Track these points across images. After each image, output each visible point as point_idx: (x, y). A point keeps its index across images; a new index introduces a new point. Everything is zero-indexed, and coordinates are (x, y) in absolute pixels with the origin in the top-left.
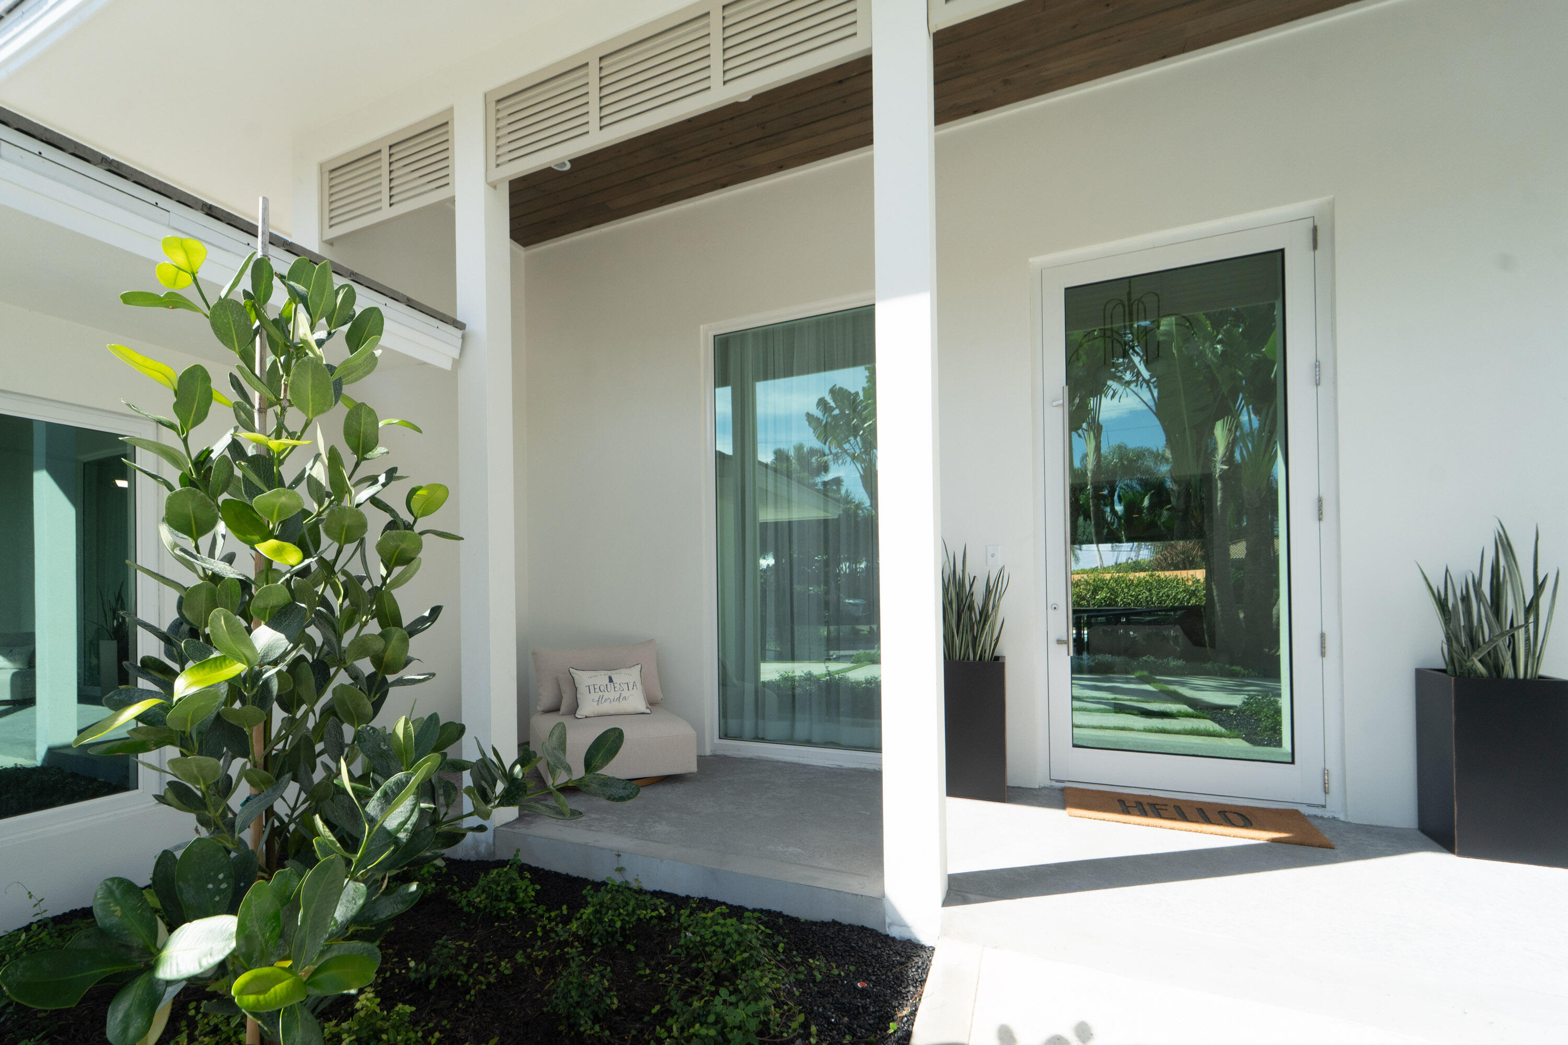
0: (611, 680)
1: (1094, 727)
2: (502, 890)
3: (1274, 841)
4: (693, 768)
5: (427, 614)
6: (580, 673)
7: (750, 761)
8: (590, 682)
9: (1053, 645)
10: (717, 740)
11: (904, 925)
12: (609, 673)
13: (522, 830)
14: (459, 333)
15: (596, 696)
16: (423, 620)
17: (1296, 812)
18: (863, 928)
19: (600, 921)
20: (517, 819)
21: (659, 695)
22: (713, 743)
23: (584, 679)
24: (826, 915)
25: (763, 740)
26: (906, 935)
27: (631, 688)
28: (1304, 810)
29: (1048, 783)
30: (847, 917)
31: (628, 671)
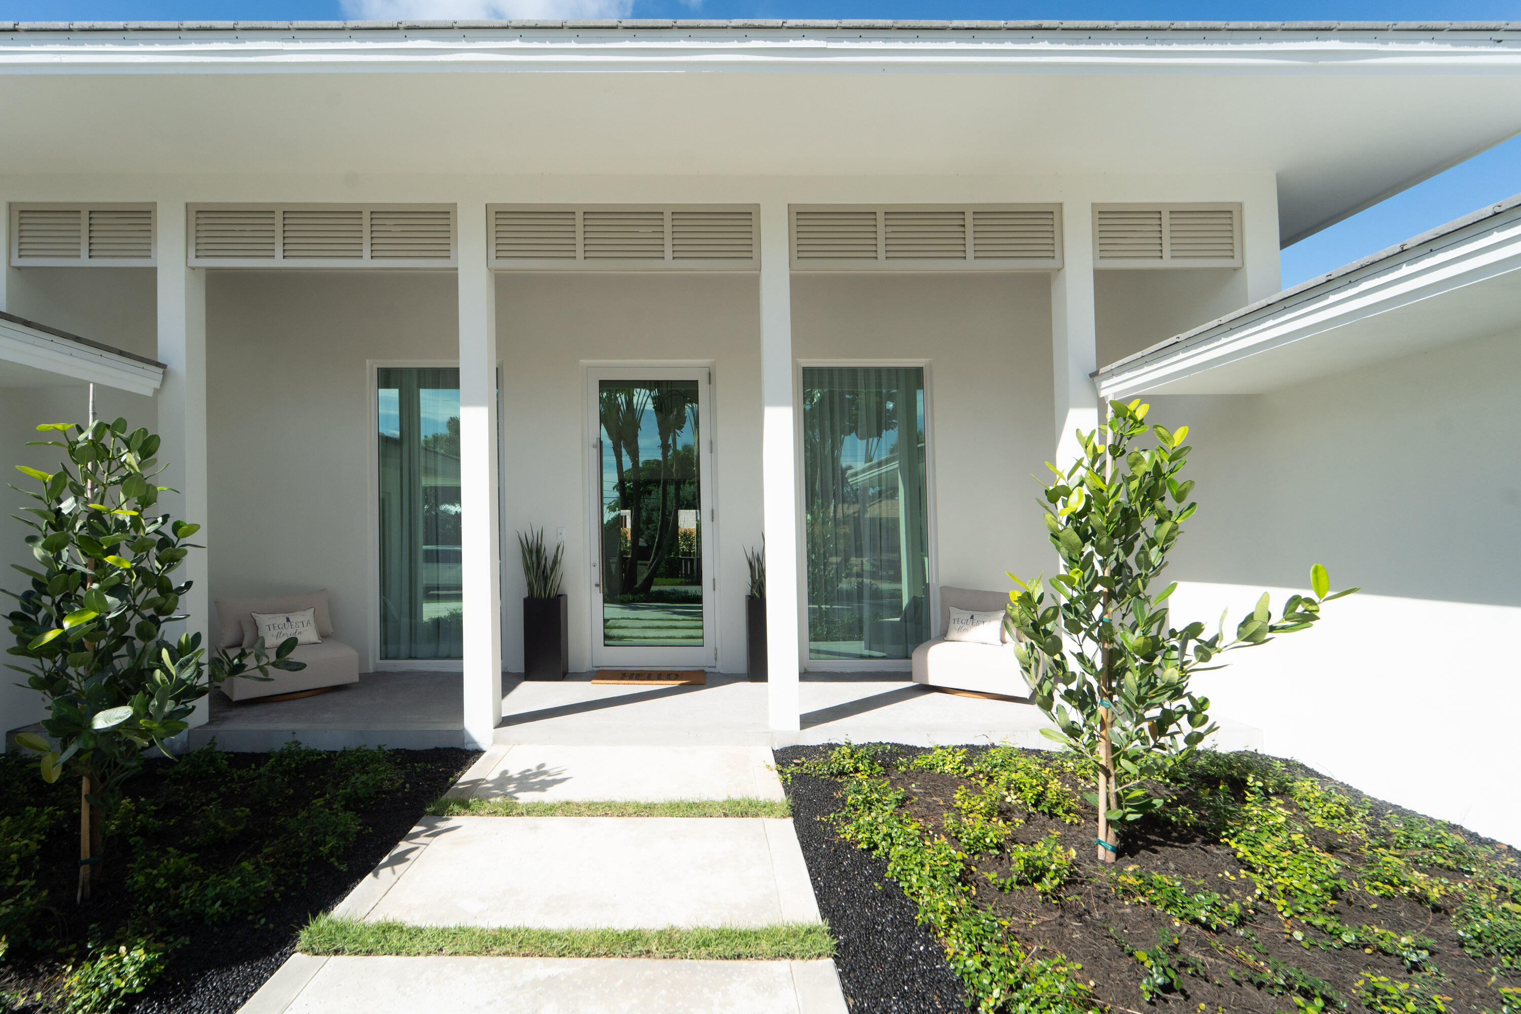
0: (288, 620)
1: (654, 638)
2: (203, 761)
3: (681, 684)
4: (357, 679)
5: (183, 585)
6: (261, 616)
7: (404, 673)
8: (270, 622)
9: (594, 587)
10: (378, 661)
11: (474, 742)
12: (287, 615)
13: (213, 728)
14: (161, 370)
15: (275, 633)
16: (181, 589)
17: (703, 671)
18: (452, 748)
19: (281, 765)
20: (207, 724)
21: (330, 630)
22: (374, 662)
23: (264, 620)
24: (431, 745)
25: (415, 658)
26: (475, 747)
27: (305, 624)
28: (707, 670)
29: (591, 669)
30: (443, 744)
31: (303, 613)
